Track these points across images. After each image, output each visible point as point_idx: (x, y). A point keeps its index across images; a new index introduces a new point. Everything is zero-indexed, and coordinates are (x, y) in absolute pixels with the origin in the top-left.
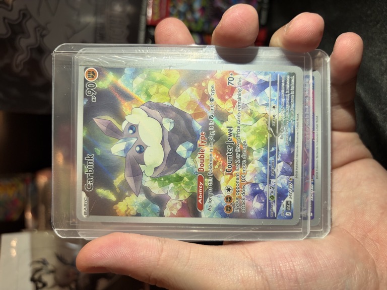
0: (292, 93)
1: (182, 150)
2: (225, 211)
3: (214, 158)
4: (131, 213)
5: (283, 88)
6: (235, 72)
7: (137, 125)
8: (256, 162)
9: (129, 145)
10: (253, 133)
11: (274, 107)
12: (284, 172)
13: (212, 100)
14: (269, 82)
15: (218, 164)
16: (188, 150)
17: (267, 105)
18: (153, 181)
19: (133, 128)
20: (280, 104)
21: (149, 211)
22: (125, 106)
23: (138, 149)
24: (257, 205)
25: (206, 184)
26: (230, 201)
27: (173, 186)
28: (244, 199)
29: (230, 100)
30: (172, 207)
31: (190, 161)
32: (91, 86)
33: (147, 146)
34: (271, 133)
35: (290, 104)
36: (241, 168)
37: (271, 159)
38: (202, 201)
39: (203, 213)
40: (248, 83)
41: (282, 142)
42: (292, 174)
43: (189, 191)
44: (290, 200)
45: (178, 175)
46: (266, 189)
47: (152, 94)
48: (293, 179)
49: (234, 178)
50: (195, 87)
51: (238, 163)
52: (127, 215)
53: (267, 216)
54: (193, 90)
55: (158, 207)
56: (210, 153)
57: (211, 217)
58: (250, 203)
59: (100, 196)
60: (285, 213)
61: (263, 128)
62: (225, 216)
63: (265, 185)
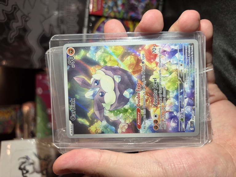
0: (192, 56)
1: (126, 94)
2: (154, 129)
3: (146, 98)
4: (99, 132)
5: (186, 53)
6: (156, 45)
7: (100, 80)
8: (172, 99)
9: (95, 92)
10: (169, 81)
11: (181, 65)
12: (189, 104)
13: (143, 63)
14: (177, 50)
15: (148, 101)
16: (130, 93)
17: (177, 64)
18: (110, 113)
19: (97, 82)
20: (185, 63)
21: (109, 130)
22: (92, 69)
23: (101, 94)
24: (173, 124)
25: (142, 113)
26: (156, 123)
27: (122, 115)
28: (165, 121)
29: (154, 62)
30: (123, 127)
31: (131, 100)
32: (71, 58)
33: (106, 92)
34: (180, 81)
35: (191, 63)
36: (163, 102)
37: (180, 97)
38: (140, 124)
39: (141, 131)
40: (165, 51)
41: (187, 86)
42: (194, 105)
43: (132, 117)
44: (193, 120)
45: (124, 109)
46: (178, 115)
47: (107, 61)
48: (194, 108)
49: (158, 109)
50: (133, 55)
51: (161, 100)
52: (97, 133)
53: (179, 131)
54: (131, 57)
55: (114, 128)
56: (144, 94)
57: (146, 132)
58: (169, 124)
59: (80, 122)
60: (190, 129)
61: (175, 78)
62: (154, 132)
63: (178, 113)
